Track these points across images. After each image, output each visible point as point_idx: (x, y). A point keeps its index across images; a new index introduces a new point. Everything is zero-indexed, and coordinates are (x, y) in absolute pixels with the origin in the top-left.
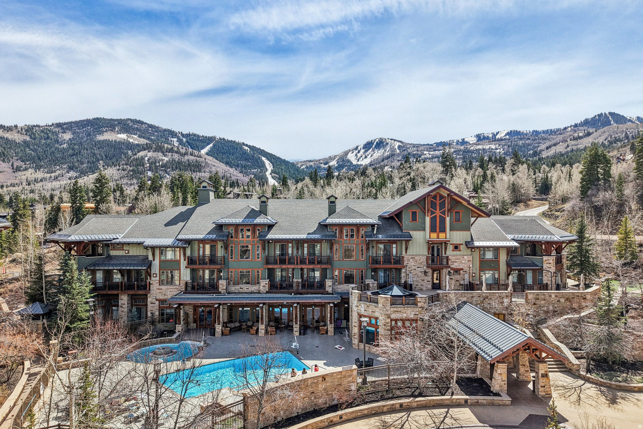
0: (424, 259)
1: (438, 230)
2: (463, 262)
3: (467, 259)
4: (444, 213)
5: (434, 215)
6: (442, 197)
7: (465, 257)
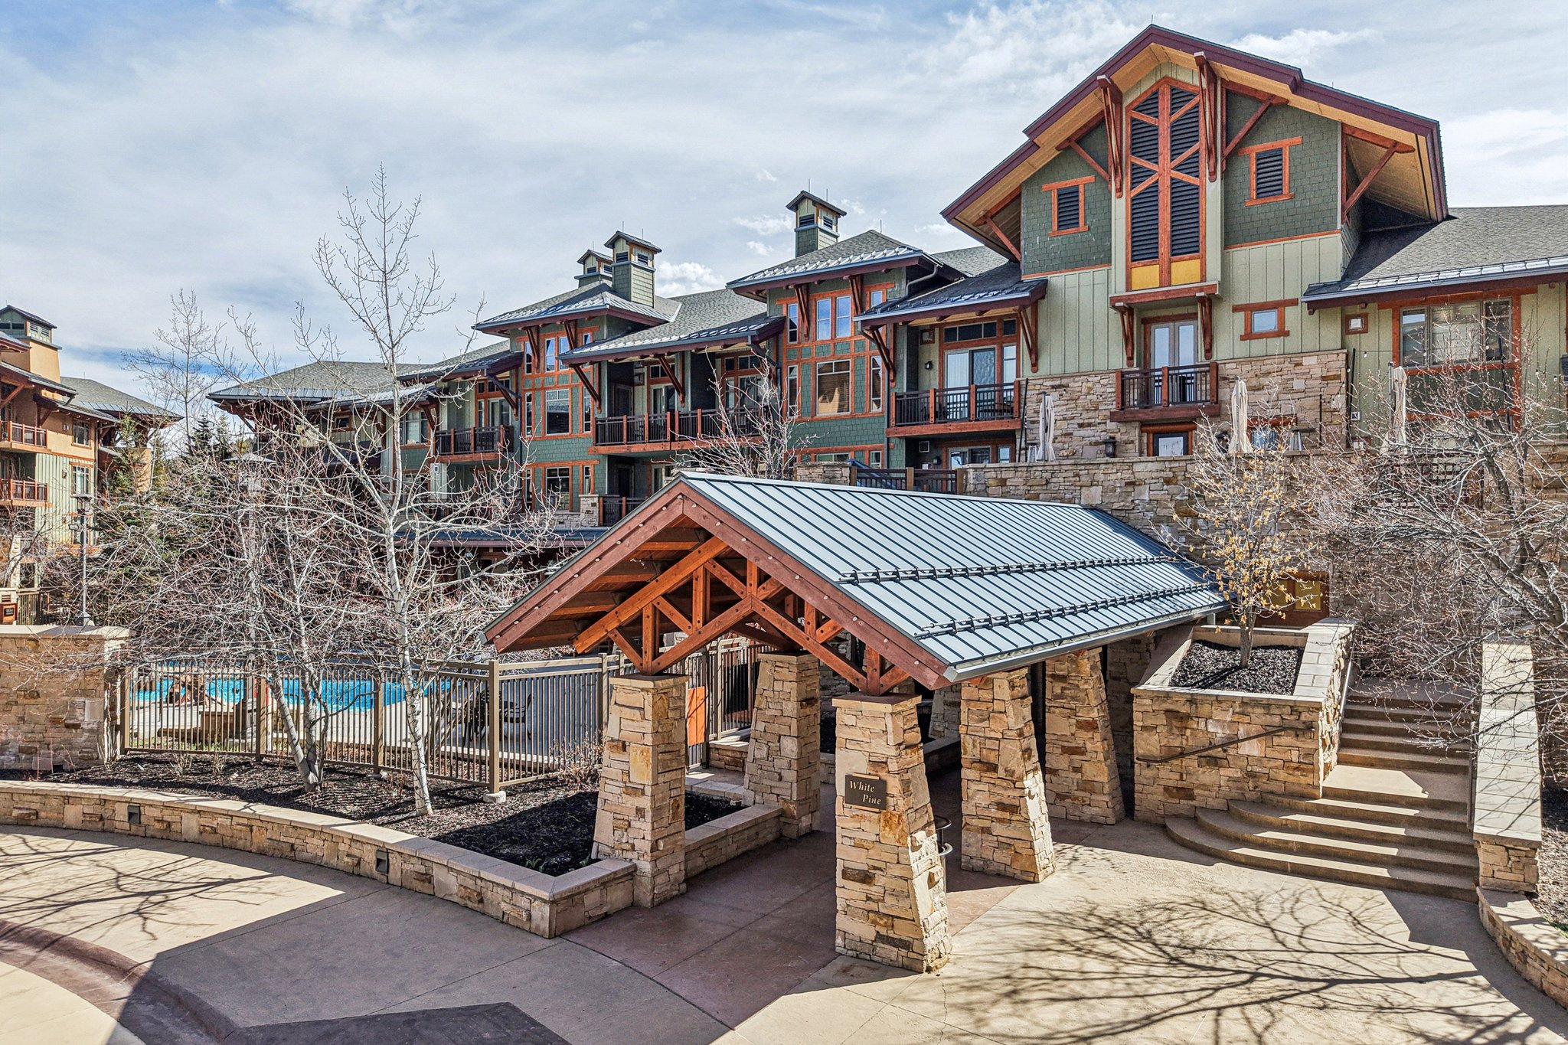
0: (1108, 387)
1: (1164, 248)
2: (1298, 384)
3: (1317, 372)
4: (1191, 166)
5: (1149, 182)
6: (1180, 95)
7: (1309, 361)
